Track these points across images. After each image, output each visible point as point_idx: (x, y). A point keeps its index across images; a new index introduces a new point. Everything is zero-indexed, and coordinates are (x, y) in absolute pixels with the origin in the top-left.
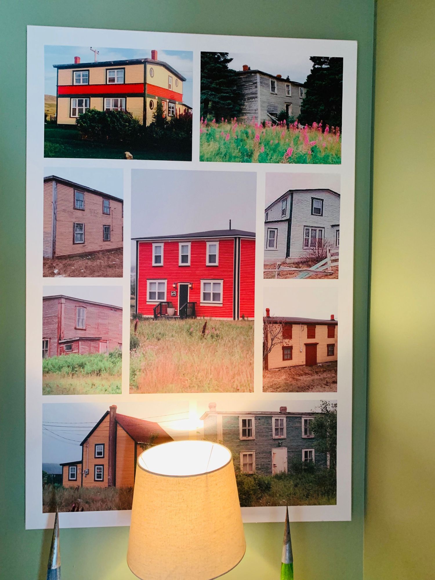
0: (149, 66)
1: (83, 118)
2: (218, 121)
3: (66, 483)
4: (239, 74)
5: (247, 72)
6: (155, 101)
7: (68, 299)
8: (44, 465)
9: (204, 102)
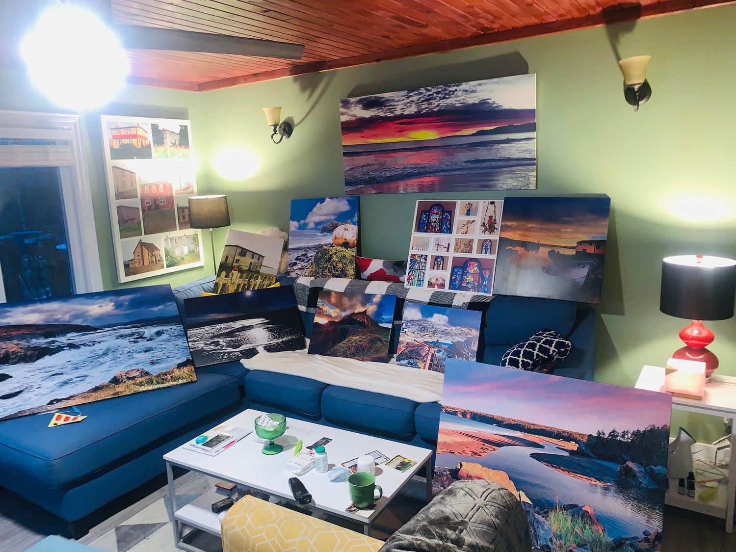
0: (137, 129)
1: (120, 146)
2: (158, 146)
3: (131, 266)
4: (161, 131)
5: (164, 130)
6: (140, 140)
7: (123, 206)
8: (124, 262)
9: (154, 140)
